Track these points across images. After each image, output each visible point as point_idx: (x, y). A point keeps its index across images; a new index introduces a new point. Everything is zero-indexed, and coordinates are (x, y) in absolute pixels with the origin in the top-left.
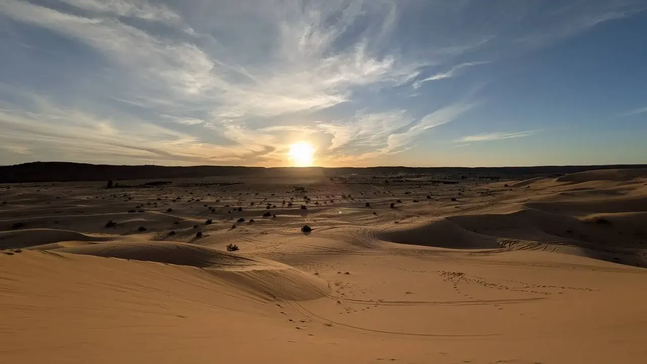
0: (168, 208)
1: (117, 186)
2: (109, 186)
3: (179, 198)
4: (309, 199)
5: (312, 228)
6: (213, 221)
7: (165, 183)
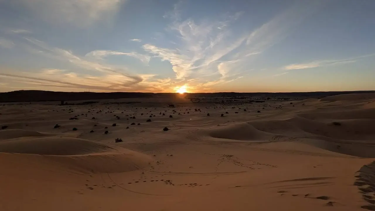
0: (93, 116)
1: (67, 104)
2: (62, 104)
3: (101, 111)
4: (175, 112)
5: (169, 128)
6: (117, 125)
7: (95, 102)
